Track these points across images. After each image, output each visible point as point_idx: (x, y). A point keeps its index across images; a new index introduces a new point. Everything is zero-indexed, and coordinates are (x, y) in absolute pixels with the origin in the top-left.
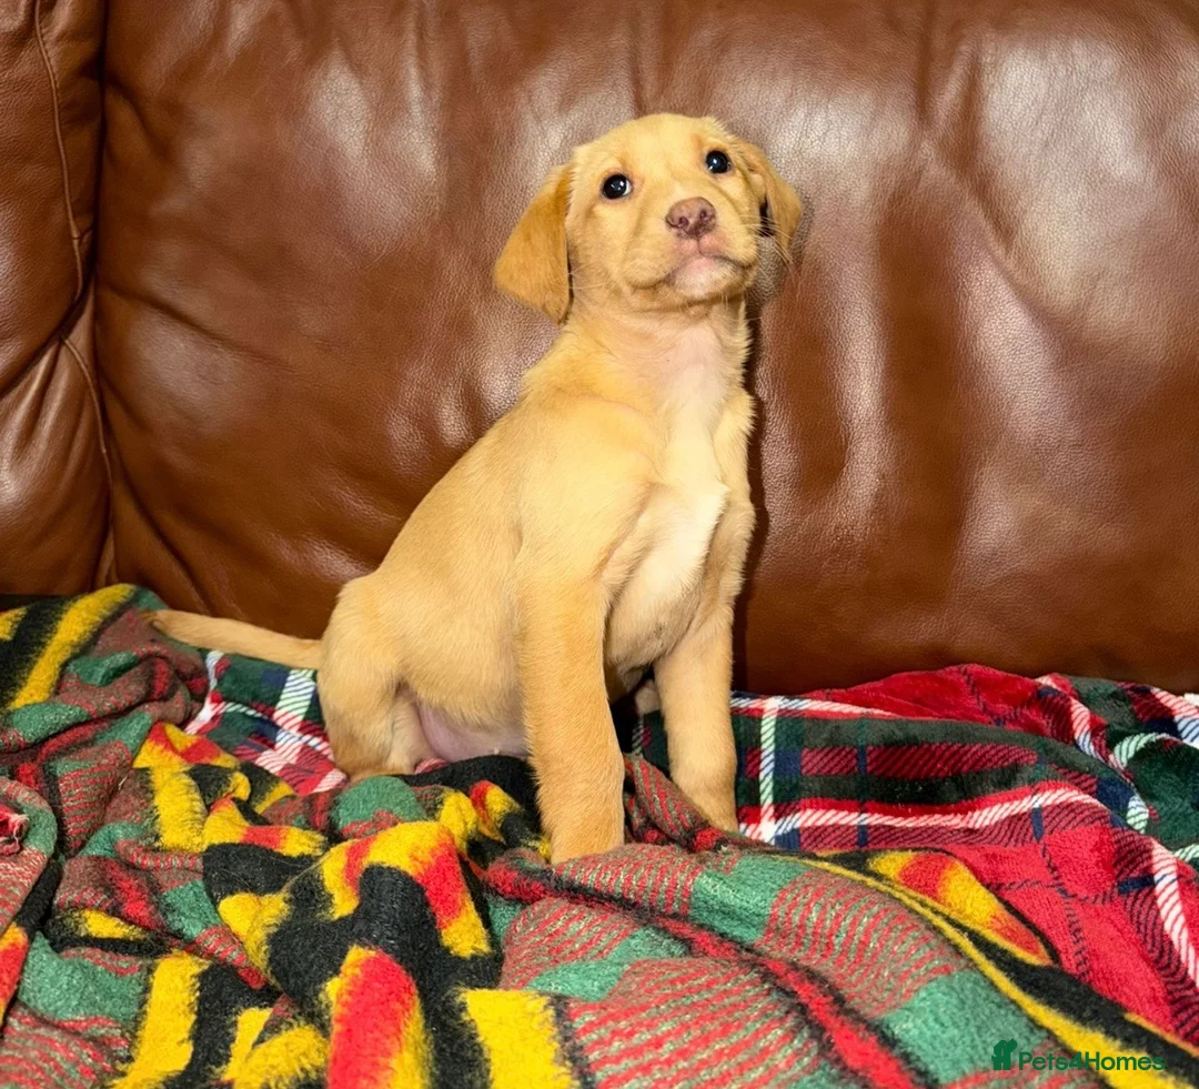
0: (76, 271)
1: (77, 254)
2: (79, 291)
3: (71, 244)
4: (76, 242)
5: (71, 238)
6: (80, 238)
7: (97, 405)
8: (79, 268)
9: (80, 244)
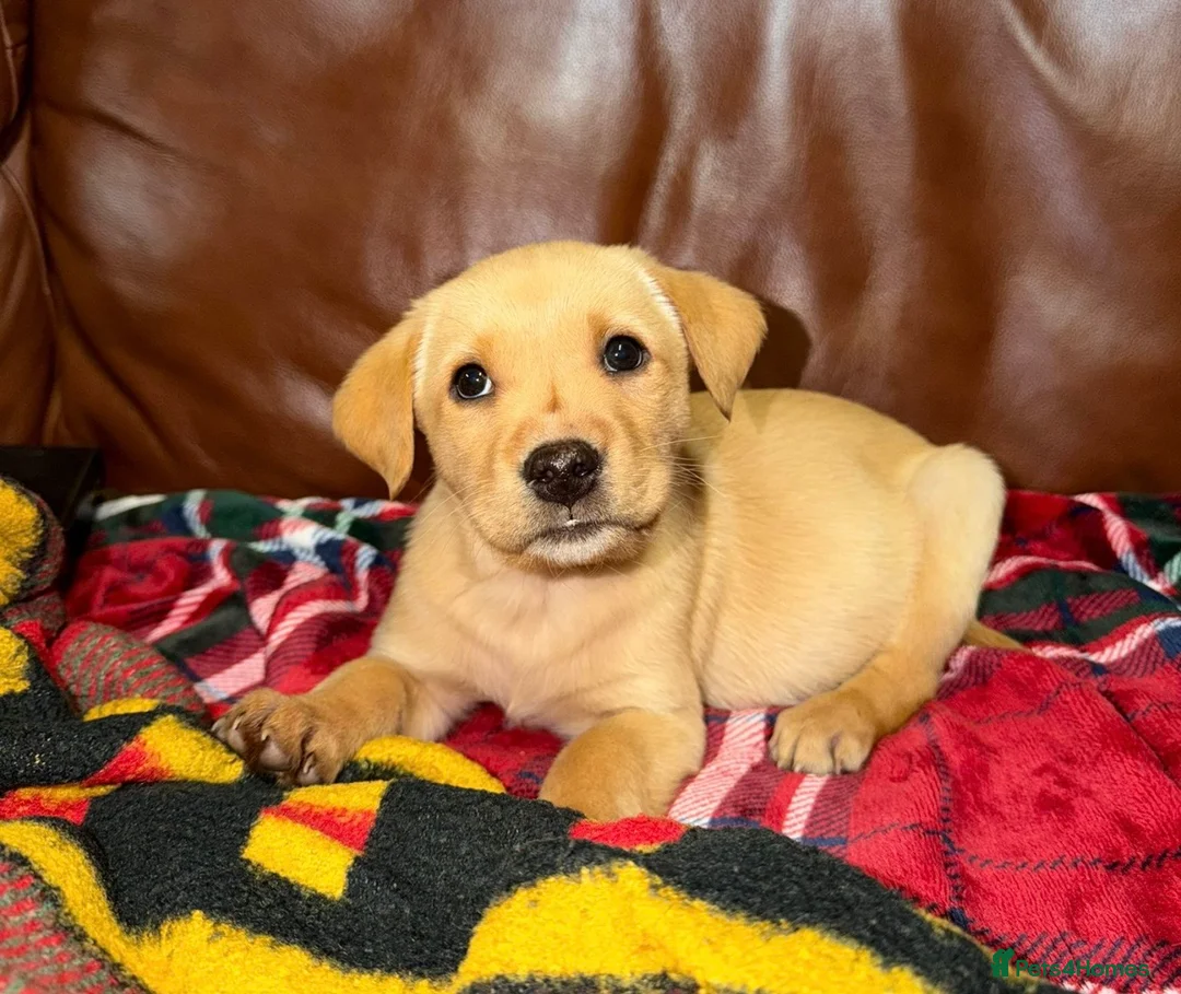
0: (10, 86)
1: (11, 65)
2: (15, 109)
3: (4, 54)
4: (9, 52)
5: (4, 47)
6: (14, 48)
7: (38, 240)
8: (14, 81)
9: (14, 55)
